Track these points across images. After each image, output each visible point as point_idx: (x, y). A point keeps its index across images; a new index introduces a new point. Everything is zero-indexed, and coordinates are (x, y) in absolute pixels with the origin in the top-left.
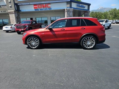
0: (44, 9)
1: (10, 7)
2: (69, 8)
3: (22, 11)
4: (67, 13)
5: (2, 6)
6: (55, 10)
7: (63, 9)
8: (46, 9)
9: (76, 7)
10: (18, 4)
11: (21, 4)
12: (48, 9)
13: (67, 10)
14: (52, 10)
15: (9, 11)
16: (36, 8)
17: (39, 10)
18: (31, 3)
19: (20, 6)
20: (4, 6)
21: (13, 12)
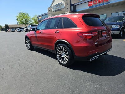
0: (100, 5)
1: (67, 8)
3: (77, 11)
5: (62, 9)
6: (117, 3)
8: (102, 4)
10: (75, 5)
11: (77, 4)
12: (105, 4)
14: (112, 4)
15: (66, 13)
16: (91, 4)
17: (94, 7)
18: (86, 1)
19: (76, 6)
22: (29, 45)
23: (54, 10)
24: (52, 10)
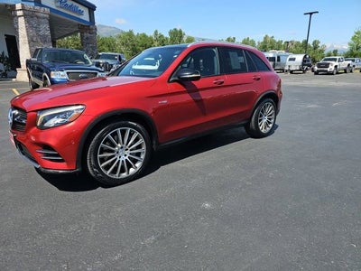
2: (33, 4)
4: (27, 22)
7: (6, 5)
9: (54, 8)
13: (23, 9)
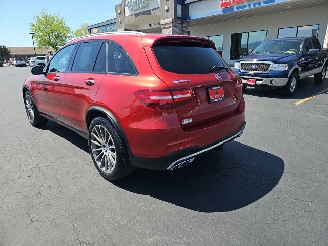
0: (250, 6)
1: (166, 10)
3: (192, 18)
5: (153, 10)
8: (255, 5)
10: (187, 1)
12: (262, 4)
15: (163, 22)
16: (228, 3)
17: (235, 10)
20: (155, 9)
21: (169, 23)
22: (32, 112)
23: (133, 13)
24: (127, 13)
